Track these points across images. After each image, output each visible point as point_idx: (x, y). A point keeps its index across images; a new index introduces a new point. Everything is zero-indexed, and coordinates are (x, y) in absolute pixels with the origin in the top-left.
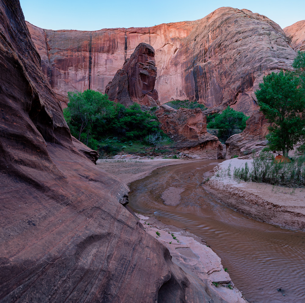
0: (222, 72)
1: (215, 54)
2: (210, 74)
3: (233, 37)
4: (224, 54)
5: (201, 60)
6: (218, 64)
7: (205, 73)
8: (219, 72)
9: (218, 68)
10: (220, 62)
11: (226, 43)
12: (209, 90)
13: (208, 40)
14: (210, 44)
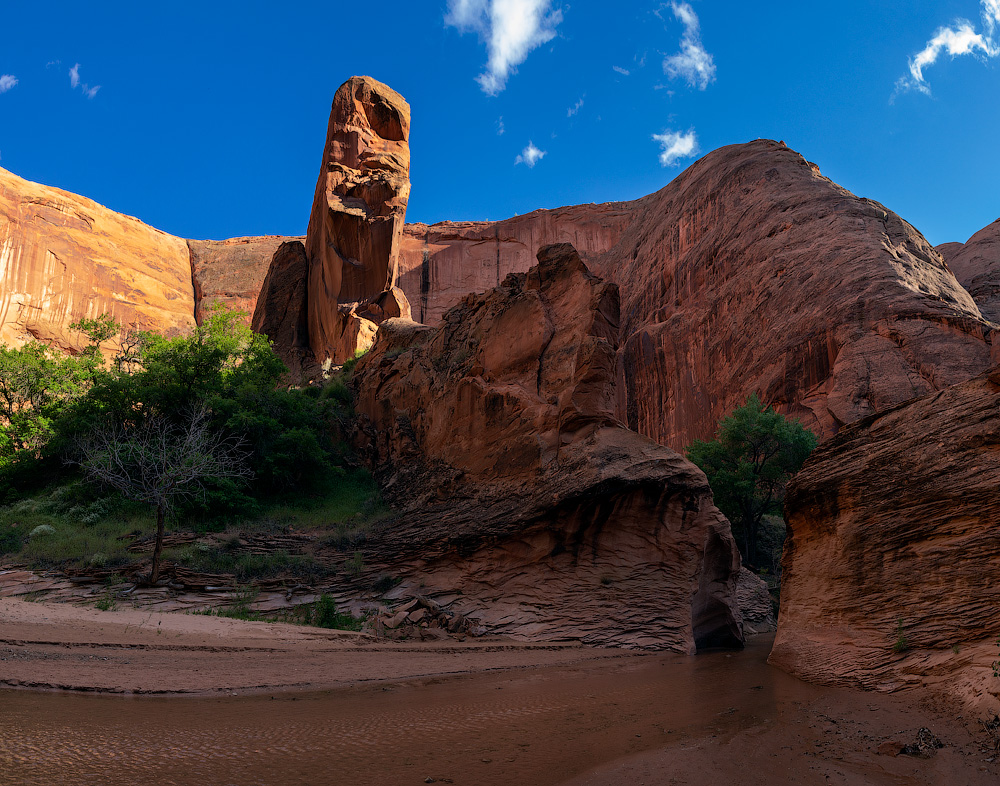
0: (718, 345)
1: (695, 286)
2: (676, 358)
3: (761, 221)
4: (726, 284)
5: (651, 314)
6: (705, 320)
7: (662, 356)
8: (706, 344)
9: (705, 332)
10: (710, 313)
11: (735, 244)
12: (671, 412)
13: (677, 247)
14: (681, 258)
